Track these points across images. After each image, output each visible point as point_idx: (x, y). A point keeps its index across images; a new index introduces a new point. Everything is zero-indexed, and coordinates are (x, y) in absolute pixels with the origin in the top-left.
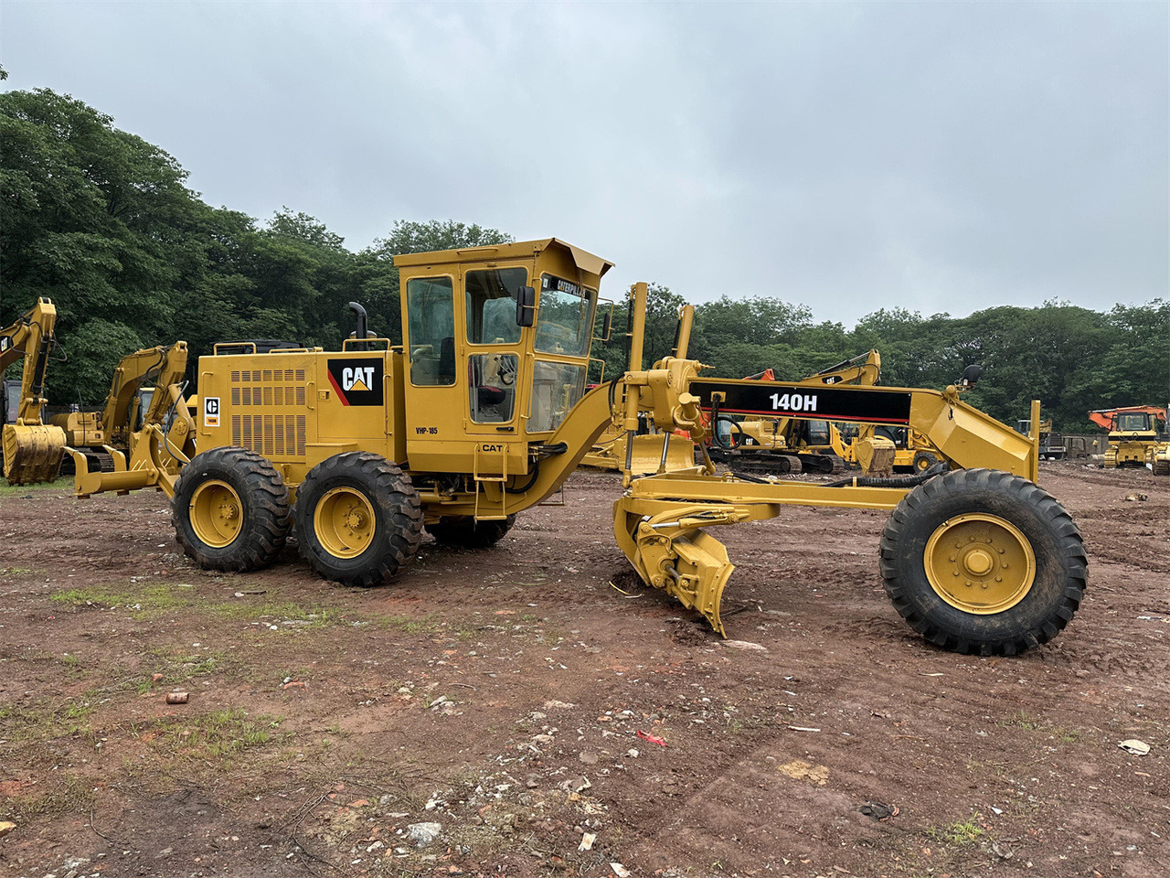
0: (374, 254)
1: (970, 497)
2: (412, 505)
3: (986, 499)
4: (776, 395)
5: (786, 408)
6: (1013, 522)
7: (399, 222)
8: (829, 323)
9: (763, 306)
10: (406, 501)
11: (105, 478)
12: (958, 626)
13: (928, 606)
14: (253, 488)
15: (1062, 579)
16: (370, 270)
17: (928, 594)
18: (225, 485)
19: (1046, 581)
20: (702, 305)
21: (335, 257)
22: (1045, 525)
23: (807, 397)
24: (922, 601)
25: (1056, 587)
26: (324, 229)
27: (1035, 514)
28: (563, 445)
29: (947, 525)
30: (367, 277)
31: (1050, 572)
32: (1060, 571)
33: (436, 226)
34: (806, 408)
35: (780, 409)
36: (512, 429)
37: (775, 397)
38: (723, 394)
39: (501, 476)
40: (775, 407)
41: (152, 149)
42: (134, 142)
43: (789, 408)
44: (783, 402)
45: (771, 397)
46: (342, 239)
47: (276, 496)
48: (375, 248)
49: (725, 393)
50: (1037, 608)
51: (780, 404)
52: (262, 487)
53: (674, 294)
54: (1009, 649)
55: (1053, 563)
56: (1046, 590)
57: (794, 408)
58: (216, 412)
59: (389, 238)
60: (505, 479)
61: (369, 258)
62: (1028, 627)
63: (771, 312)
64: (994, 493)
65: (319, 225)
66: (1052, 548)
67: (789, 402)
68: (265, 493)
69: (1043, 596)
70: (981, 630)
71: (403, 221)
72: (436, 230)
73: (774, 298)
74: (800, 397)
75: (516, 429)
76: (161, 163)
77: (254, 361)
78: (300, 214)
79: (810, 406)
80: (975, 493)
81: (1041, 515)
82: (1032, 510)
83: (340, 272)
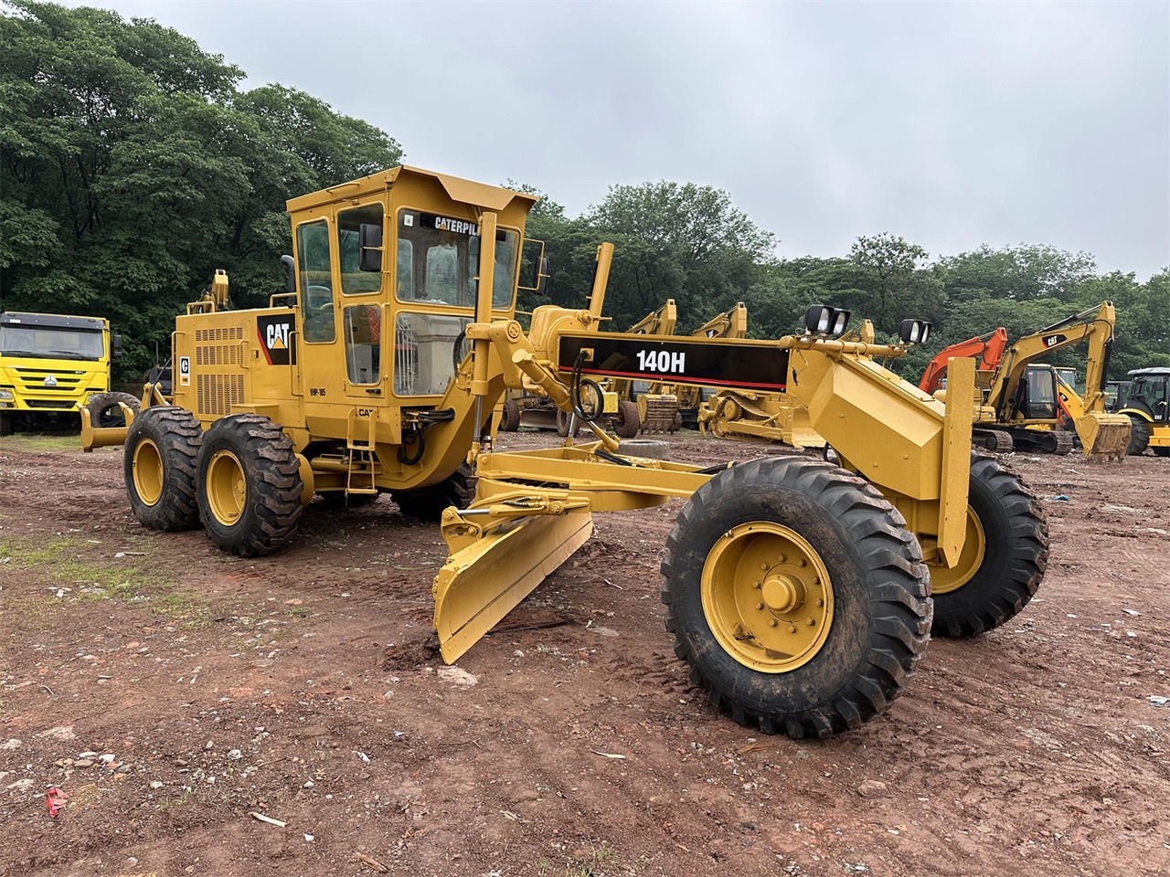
0: (586, 221)
1: (757, 499)
2: (280, 472)
3: (775, 502)
4: (643, 352)
5: (653, 369)
6: (810, 539)
7: (613, 187)
8: (1119, 272)
9: (1031, 255)
10: (273, 468)
11: (97, 433)
12: (730, 683)
13: (701, 648)
14: (169, 448)
15: (864, 634)
16: (579, 237)
17: (702, 632)
18: (153, 444)
19: (844, 633)
20: (956, 256)
21: (550, 226)
22: (848, 548)
23: (674, 355)
24: (693, 639)
25: (855, 646)
26: (546, 199)
27: (835, 531)
28: (451, 412)
29: (731, 536)
30: (577, 244)
31: (848, 620)
32: (862, 622)
33: (650, 187)
34: (674, 370)
35: (648, 369)
36: (379, 392)
37: (642, 355)
38: (590, 351)
39: (366, 444)
40: (642, 368)
41: (377, 132)
42: (358, 127)
43: (657, 368)
44: (650, 362)
45: (638, 355)
46: (561, 208)
47: (192, 457)
48: (587, 215)
49: (593, 350)
50: (827, 675)
51: (648, 365)
52: (175, 447)
53: (910, 244)
54: (793, 728)
55: (853, 610)
56: (841, 649)
57: (661, 369)
58: (187, 372)
59: (602, 204)
60: (371, 448)
61: (582, 224)
62: (814, 700)
63: (1042, 263)
64: (786, 495)
65: (541, 195)
66: (853, 584)
67: (657, 362)
68: (179, 453)
69: (838, 658)
70: (757, 692)
71: (617, 185)
72: (649, 192)
73: (1047, 245)
74: (667, 354)
75: (382, 391)
76: (384, 144)
77: (211, 319)
78: (523, 186)
79: (678, 366)
80: (764, 492)
81: (844, 531)
82: (831, 523)
83: (553, 241)
